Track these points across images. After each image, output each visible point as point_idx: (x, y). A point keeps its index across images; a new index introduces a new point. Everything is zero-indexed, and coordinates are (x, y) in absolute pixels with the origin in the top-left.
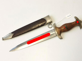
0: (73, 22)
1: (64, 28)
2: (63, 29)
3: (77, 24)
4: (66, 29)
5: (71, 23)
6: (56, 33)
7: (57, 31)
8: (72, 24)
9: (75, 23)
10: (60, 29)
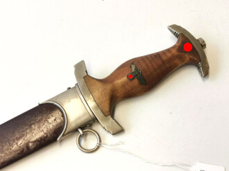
0: (169, 50)
1: (125, 79)
2: (123, 85)
3: (188, 57)
4: (136, 82)
5: (157, 56)
6: (92, 104)
7: (97, 94)
8: (164, 58)
9: (174, 51)
10: (109, 87)
